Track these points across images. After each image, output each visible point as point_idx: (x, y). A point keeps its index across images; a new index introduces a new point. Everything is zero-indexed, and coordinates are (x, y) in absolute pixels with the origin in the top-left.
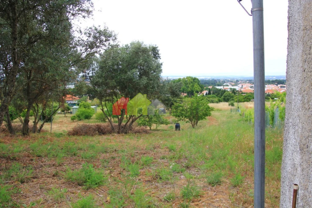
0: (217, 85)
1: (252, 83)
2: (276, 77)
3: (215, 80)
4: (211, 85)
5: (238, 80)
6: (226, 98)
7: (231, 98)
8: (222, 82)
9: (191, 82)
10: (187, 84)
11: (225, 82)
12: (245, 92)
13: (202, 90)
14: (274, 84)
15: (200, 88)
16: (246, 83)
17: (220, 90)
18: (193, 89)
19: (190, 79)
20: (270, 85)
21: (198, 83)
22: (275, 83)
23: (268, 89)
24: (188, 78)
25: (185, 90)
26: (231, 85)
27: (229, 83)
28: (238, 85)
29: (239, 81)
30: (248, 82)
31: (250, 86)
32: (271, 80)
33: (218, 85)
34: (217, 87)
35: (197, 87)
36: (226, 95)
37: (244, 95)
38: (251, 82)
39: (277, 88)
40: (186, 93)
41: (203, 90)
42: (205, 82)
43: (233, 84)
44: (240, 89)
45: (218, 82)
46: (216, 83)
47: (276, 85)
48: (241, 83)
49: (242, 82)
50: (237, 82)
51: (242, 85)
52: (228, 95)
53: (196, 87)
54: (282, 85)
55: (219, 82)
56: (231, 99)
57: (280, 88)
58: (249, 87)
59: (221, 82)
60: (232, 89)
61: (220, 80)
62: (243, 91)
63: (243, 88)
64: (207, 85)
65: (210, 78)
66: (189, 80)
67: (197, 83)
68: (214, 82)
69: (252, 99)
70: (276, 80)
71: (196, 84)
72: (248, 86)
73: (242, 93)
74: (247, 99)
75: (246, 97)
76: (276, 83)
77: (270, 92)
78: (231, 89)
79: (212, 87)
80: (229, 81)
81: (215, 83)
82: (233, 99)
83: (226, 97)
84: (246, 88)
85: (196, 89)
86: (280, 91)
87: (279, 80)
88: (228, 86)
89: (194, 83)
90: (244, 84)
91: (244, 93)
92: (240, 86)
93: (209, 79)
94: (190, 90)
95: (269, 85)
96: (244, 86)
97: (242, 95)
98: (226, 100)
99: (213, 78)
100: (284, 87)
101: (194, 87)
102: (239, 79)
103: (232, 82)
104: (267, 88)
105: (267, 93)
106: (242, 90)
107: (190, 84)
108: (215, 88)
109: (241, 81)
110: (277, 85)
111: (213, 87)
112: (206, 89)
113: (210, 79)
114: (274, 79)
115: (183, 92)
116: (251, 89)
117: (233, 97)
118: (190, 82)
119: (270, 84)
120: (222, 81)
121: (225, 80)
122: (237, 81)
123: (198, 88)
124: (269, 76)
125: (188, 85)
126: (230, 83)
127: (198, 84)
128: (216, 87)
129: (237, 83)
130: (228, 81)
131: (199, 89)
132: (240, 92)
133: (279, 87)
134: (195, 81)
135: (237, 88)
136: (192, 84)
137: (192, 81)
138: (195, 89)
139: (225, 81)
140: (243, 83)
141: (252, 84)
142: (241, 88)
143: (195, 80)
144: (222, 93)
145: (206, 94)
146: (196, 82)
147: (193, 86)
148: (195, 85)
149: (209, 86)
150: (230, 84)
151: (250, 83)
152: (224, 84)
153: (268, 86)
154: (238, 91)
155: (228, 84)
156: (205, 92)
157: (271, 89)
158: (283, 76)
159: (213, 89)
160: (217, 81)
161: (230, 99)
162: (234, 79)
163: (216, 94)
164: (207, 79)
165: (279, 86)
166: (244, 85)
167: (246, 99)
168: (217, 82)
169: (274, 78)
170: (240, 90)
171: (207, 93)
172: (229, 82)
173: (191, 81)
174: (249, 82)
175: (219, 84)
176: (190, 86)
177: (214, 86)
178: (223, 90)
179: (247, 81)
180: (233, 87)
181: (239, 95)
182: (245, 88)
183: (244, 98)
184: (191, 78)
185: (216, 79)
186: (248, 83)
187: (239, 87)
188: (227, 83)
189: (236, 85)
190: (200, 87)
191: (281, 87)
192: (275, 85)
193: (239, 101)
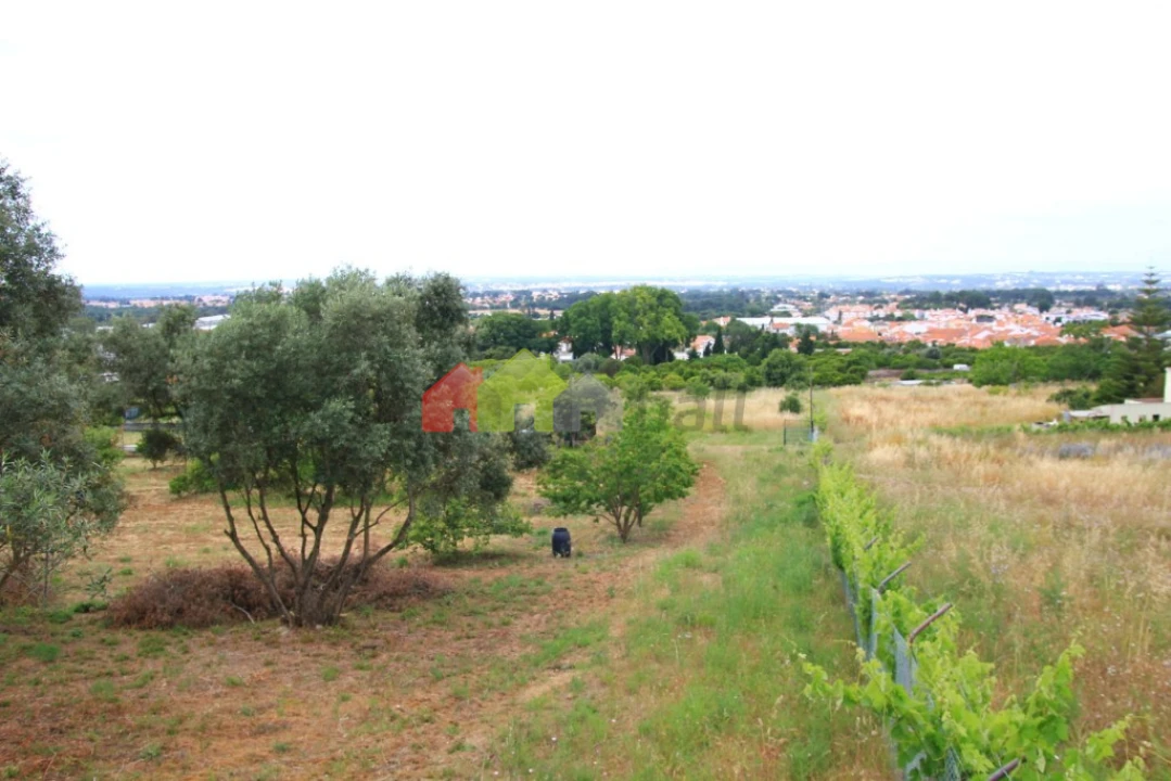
0: (748, 314)
1: (876, 305)
2: (964, 279)
3: (742, 293)
4: (725, 312)
5: (826, 291)
6: (774, 371)
7: (791, 373)
8: (767, 298)
9: (651, 308)
10: (637, 313)
11: (778, 301)
12: (851, 341)
13: (691, 336)
14: (955, 308)
15: (683, 328)
16: (853, 303)
17: (758, 333)
18: (658, 332)
19: (645, 294)
20: (939, 312)
21: (676, 309)
22: (958, 302)
23: (934, 326)
24: (638, 291)
25: (628, 336)
26: (801, 310)
27: (793, 304)
28: (827, 313)
29: (828, 297)
30: (861, 298)
31: (868, 315)
32: (944, 291)
33: (754, 314)
34: (749, 321)
35: (670, 326)
36: (777, 360)
37: (843, 351)
38: (872, 299)
39: (964, 324)
40: (630, 347)
41: (694, 337)
42: (704, 300)
43: (808, 306)
44: (832, 325)
45: (752, 301)
46: (745, 303)
47: (961, 309)
48: (836, 303)
49: (842, 299)
50: (821, 301)
51: (840, 313)
52: (782, 361)
53: (670, 323)
54: (981, 312)
55: (758, 299)
56: (794, 376)
57: (974, 321)
58: (865, 318)
59: (764, 300)
60: (803, 329)
61: (758, 291)
62: (841, 336)
63: (844, 322)
64: (714, 312)
65: (725, 283)
66: (643, 298)
67: (672, 309)
68: (738, 302)
69: (872, 369)
70: (962, 294)
71: (669, 314)
72: (861, 315)
73: (839, 345)
74: (855, 371)
75: (850, 364)
76: (961, 305)
77: (941, 340)
78: (798, 326)
79: (729, 319)
80: (790, 295)
81: (741, 305)
82: (803, 374)
83: (775, 367)
84: (855, 324)
85: (668, 332)
86: (976, 334)
87: (974, 291)
88: (787, 314)
89: (660, 309)
90: (847, 306)
91: (846, 346)
92: (833, 313)
93: (721, 291)
94: (646, 336)
95: (936, 309)
96: (847, 317)
97: (837, 354)
98: (774, 379)
99: (735, 284)
100: (990, 319)
101: (662, 326)
102: (831, 286)
103: (804, 298)
104: (932, 322)
105: (930, 345)
106: (840, 330)
107: (645, 314)
108: (740, 324)
109: (838, 294)
110: (965, 311)
111: (733, 320)
112: (707, 330)
113: (725, 290)
114: (957, 286)
115: (621, 343)
116: (872, 328)
117: (799, 367)
118: (647, 308)
119: (941, 308)
120: (766, 295)
121: (780, 292)
122: (823, 295)
123: (675, 330)
124: (940, 277)
125: (638, 317)
126: (796, 302)
127: (676, 314)
128: (743, 320)
129: (823, 303)
130: (788, 297)
131: (679, 331)
132: (832, 340)
133: (971, 320)
134: (666, 301)
135: (822, 323)
136: (653, 314)
137: (654, 301)
138: (663, 332)
139: (780, 296)
140: (845, 302)
141: (876, 308)
142: (835, 322)
143: (662, 298)
144: (763, 347)
145: (707, 352)
146: (668, 307)
147: (657, 321)
148: (666, 318)
149: (719, 317)
150: (797, 306)
151: (870, 304)
152: (776, 309)
153: (933, 316)
154: (823, 336)
155: (790, 308)
156: (702, 343)
157: (942, 327)
158: (987, 275)
159: (732, 329)
160: (751, 295)
161: (789, 375)
162: (811, 287)
163: (743, 349)
164: (712, 290)
165: (972, 313)
166: (848, 311)
167: (851, 372)
168: (748, 301)
169: (956, 282)
170: (830, 332)
171: (709, 344)
172: (793, 301)
173: (648, 301)
174: (868, 299)
175: (758, 307)
176: (646, 321)
177: (739, 316)
178: (768, 332)
179: (860, 294)
180: (805, 321)
181: (825, 354)
182: (849, 324)
183: (845, 365)
184: (651, 291)
185: (744, 289)
186: (862, 302)
187: (828, 318)
188: (786, 302)
189: (817, 311)
190: (685, 324)
191: (980, 318)
192: (959, 312)
193: (824, 382)
